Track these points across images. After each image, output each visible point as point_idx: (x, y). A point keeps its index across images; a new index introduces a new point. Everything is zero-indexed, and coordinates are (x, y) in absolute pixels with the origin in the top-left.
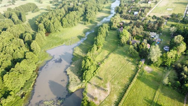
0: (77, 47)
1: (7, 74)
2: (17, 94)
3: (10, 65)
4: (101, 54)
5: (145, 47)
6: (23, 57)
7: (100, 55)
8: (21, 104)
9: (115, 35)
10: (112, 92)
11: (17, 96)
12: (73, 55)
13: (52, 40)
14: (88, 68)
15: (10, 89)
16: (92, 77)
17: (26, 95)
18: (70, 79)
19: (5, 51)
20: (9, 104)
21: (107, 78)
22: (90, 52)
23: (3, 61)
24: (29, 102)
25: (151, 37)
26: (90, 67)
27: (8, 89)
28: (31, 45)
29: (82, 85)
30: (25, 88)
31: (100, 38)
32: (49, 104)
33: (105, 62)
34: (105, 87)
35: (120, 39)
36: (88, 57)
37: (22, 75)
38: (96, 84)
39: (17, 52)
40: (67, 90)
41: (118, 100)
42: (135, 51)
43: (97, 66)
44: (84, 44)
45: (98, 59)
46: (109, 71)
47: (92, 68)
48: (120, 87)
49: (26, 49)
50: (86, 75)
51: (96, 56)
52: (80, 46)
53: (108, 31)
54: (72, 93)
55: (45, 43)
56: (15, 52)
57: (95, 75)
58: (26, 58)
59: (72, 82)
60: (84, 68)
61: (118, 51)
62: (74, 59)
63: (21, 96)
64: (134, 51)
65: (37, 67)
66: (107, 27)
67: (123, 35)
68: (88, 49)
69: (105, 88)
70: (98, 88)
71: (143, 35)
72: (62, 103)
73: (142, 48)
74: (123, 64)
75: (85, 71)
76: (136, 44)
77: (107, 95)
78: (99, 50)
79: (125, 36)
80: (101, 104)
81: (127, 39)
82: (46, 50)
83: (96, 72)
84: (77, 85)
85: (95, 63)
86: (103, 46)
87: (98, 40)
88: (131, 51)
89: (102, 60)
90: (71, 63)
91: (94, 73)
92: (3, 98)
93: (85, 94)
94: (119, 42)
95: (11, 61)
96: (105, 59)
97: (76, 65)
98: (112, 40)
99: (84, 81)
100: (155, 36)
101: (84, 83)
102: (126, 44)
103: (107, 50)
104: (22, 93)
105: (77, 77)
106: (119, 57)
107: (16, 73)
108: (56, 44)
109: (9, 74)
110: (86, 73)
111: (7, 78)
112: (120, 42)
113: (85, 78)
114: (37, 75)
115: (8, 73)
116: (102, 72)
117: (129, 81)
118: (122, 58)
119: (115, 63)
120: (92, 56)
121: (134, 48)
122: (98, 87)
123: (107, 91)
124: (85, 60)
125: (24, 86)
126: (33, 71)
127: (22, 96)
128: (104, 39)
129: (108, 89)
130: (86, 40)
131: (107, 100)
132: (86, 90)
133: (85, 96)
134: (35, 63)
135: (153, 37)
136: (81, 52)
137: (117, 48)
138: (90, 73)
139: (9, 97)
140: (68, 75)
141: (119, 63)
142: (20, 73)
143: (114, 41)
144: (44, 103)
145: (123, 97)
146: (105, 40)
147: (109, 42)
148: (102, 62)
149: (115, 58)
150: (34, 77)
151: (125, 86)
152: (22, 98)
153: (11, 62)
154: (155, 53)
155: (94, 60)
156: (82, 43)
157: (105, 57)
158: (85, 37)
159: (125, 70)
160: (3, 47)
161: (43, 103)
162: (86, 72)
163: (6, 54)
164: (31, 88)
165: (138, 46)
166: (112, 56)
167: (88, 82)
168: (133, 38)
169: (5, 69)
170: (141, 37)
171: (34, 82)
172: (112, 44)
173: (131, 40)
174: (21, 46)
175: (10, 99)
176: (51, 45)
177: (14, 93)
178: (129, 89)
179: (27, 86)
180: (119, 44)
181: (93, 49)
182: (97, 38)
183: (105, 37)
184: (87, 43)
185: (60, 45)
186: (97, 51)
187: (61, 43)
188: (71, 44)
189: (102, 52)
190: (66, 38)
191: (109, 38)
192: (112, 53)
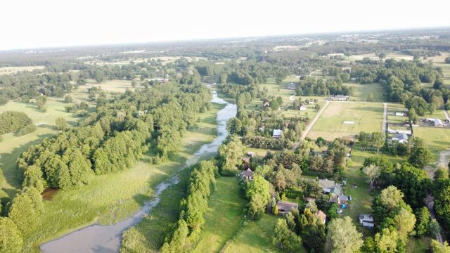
0: (133, 230)
4: (200, 246)
5: (315, 220)
7: (197, 249)
9: (233, 188)
13: (61, 211)
22: (169, 242)
25: (323, 193)
31: (195, 200)
35: (249, 199)
42: (293, 233)
44: (152, 218)
52: (141, 224)
53: (214, 180)
55: (38, 221)
61: (247, 235)
64: (288, 235)
66: (212, 170)
67: (255, 190)
68: (164, 235)
71: (303, 188)
73: (306, 223)
76: (290, 213)
78: (194, 234)
79: (260, 192)
81: (265, 199)
82: (39, 242)
86: (203, 222)
87: (190, 206)
88: (281, 236)
94: (245, 210)
98: (227, 202)
100: (332, 190)
102: (266, 212)
103: (216, 234)
108: (71, 223)
112: (248, 208)
121: (289, 226)
128: (206, 202)
130: (159, 206)
135: (329, 191)
136: (144, 242)
137: (241, 226)
143: (231, 205)
146: (210, 205)
147: (218, 209)
154: (346, 239)
156: (146, 216)
158: (153, 199)
165: (296, 220)
166: (232, 250)
168: (281, 196)
170: (299, 193)
172: (227, 214)
173: (275, 203)
176: (58, 225)
180: (246, 213)
181: (179, 233)
182: (187, 200)
183: (208, 197)
184: (161, 215)
185: (84, 226)
186: (189, 239)
187: (86, 220)
188: (117, 222)
189: (203, 241)
190: (103, 204)
191: (217, 199)
192: (231, 242)
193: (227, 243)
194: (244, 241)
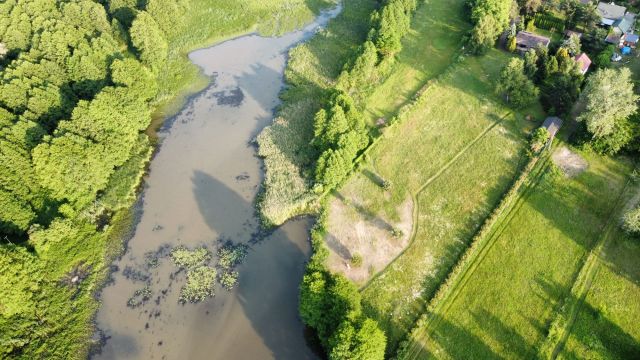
0: (302, 48)
1: (44, 144)
2: (85, 214)
3: (58, 103)
4: (391, 81)
5: (569, 68)
6: (103, 77)
7: (385, 85)
8: (96, 251)
10: (418, 241)
11: (85, 221)
12: (285, 80)
13: (210, 10)
14: (336, 141)
15: (60, 195)
16: (348, 174)
17: (115, 219)
18: (269, 175)
19: (40, 48)
20: (56, 247)
21: (406, 184)
22: (349, 71)
23: (32, 87)
24: (125, 245)
25: (600, 26)
26: (343, 137)
27: (52, 196)
28: (132, 30)
29: (312, 201)
30: (112, 192)
31: (392, 14)
32: (191, 259)
33: (402, 116)
34: (395, 216)
35: (474, 23)
36: (341, 97)
37: (99, 147)
38: (361, 203)
39: (80, 57)
40: (258, 214)
41: (437, 274)
42: (529, 82)
43: (372, 129)
44: (329, 34)
45: (379, 101)
46: (416, 153)
47: (353, 141)
48: (448, 225)
49: (116, 42)
50: (326, 166)
51: (370, 88)
52: (313, 41)
54: (275, 227)
55: (183, 21)
56: (72, 54)
57: (362, 167)
58: (114, 80)
59: (275, 185)
60: (321, 136)
61: (460, 74)
62: (286, 95)
63: (97, 221)
64: (521, 83)
65: (154, 118)
67: (486, 9)
68: (343, 59)
69: (392, 223)
70: (366, 219)
71: (567, 14)
72: (237, 262)
73: (556, 68)
74: (471, 133)
75: (325, 153)
76: (533, 52)
77: (398, 250)
78: (384, 65)
79: (494, 13)
80: (373, 279)
81: (499, 25)
82: (188, 48)
83: (364, 156)
84: (294, 200)
85: (365, 119)
86: (400, 49)
87: (384, 23)
88: (509, 83)
89: (392, 108)
90: (276, 112)
91: (357, 161)
92: (38, 225)
93: (317, 237)
94: (465, 38)
95: (62, 89)
96: (403, 104)
97: (292, 122)
98: (441, 24)
99: (318, 188)
100: (617, 22)
101: (318, 194)
102: (496, 46)
103: (416, 69)
104: (100, 212)
105: (293, 169)
106: (460, 102)
107: (78, 141)
108: (222, 28)
109: (50, 143)
110: (327, 159)
111: (46, 159)
112: (470, 35)
113: (321, 178)
114: (151, 149)
115: (46, 138)
116: (387, 158)
117: (489, 201)
118: (470, 107)
119: (441, 123)
120: (357, 87)
121: (527, 70)
122: (368, 215)
123: (401, 234)
124: (328, 108)
125: (109, 187)
126: (140, 132)
127: (103, 221)
128: (408, 20)
129: (405, 227)
130: (340, 18)
131: (396, 269)
132: (325, 224)
133: (318, 244)
134: (148, 101)
135: (610, 22)
136: (316, 66)
137: (453, 61)
138: (342, 161)
139: (56, 224)
140: (263, 158)
141: (458, 126)
142: (90, 142)
143: (445, 29)
144: (174, 254)
145: (456, 263)
146: (413, 25)
147: (425, 33)
148: (392, 115)
149: (443, 103)
150: (143, 153)
151: (471, 220)
152: (100, 229)
153: (59, 95)
154: (610, 101)
155: (362, 108)
156: (321, 30)
157: (404, 95)
158: (333, 6)
159: (477, 157)
160: (32, 33)
161: (171, 255)
162: (330, 155)
163: (43, 61)
164: (130, 196)
165: (540, 63)
166: (434, 93)
167: (332, 191)
168: (526, 23)
169: (40, 118)
170: (558, 21)
171: (142, 172)
172: (436, 42)
173: (514, 33)
174: (96, 31)
175: (59, 230)
176: (207, 29)
177: (74, 209)
178: (484, 234)
179: (117, 188)
180: (466, 43)
181: (363, 60)
182: (380, 14)
183: (413, 13)
184: (341, 31)
185: (240, 34)
186: (376, 70)
187: (242, 27)
188: (282, 34)
189: (395, 75)
190: (263, 7)
191: (426, 17)
192: (434, 82)
193: (429, 82)
194: (455, 84)
